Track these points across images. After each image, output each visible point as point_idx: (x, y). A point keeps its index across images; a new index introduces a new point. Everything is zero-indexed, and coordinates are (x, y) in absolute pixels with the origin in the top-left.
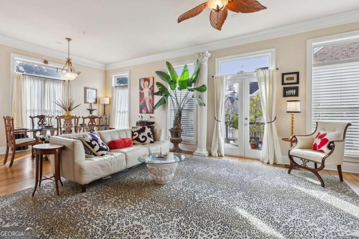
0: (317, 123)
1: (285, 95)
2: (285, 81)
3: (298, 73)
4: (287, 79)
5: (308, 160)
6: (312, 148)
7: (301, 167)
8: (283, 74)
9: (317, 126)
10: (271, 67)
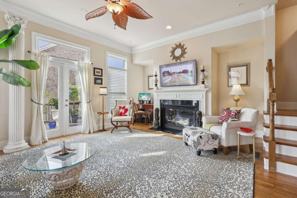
0: (116, 101)
1: (95, 83)
2: (96, 74)
3: (102, 70)
4: (97, 72)
5: (124, 122)
6: (118, 115)
7: (119, 126)
8: (95, 68)
9: (116, 103)
10: (87, 61)
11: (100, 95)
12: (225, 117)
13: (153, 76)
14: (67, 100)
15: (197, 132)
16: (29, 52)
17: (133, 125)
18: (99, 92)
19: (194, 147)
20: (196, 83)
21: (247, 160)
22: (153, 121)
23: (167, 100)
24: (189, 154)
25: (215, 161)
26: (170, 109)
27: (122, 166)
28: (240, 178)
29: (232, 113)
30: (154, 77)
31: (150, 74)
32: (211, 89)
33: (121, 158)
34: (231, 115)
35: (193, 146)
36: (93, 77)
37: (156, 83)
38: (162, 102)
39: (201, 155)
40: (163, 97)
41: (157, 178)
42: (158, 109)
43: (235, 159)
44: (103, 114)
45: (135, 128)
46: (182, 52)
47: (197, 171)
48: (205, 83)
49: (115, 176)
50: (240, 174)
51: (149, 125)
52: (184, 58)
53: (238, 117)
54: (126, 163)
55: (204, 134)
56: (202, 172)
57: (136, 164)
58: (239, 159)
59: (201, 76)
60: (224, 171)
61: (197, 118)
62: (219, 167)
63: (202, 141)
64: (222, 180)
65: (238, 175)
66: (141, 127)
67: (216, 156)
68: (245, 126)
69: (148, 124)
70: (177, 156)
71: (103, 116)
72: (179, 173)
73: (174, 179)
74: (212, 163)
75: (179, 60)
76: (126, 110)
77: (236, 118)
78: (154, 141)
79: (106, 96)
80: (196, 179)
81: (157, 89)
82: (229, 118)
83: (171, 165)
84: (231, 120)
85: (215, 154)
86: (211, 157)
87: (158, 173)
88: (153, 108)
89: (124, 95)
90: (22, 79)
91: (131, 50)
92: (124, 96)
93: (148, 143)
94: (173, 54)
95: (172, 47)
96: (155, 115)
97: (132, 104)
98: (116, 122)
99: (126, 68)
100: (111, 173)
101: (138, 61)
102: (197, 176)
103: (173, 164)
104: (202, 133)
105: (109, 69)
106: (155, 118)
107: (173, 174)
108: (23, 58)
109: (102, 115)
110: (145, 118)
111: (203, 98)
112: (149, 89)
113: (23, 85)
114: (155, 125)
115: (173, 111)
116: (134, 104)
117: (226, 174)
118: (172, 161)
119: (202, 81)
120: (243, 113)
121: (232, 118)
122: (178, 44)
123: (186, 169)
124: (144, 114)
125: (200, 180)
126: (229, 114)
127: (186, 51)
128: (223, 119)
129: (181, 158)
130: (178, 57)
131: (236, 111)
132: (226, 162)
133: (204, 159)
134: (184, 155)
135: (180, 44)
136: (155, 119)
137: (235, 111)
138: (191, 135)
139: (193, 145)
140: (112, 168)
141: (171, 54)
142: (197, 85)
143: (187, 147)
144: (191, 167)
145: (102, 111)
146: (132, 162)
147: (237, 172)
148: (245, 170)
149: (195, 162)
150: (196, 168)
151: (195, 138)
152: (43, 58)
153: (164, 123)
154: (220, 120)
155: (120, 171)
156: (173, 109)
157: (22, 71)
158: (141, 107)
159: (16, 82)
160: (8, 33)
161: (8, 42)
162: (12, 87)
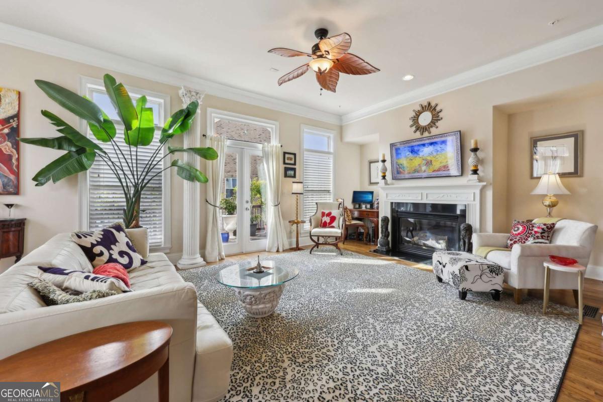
0: (316, 203)
1: (286, 176)
2: (287, 161)
3: (295, 155)
4: (288, 159)
5: (329, 237)
6: (321, 226)
7: (322, 244)
8: (285, 153)
9: (316, 206)
10: (275, 143)
11: (293, 193)
12: (519, 236)
13: (378, 162)
15: (460, 260)
16: (204, 135)
17: (344, 244)
18: (292, 190)
19: (453, 285)
20: (460, 173)
21: (565, 317)
22: (378, 238)
23: (403, 203)
24: (444, 295)
25: (495, 311)
26: (409, 219)
27: (332, 300)
28: (542, 342)
29: (536, 229)
30: (380, 164)
31: (374, 158)
32: (491, 184)
33: (329, 290)
34: (533, 232)
35: (451, 283)
36: (282, 166)
37: (384, 173)
38: (396, 208)
39: (466, 299)
40: (396, 198)
41: (387, 322)
42: (388, 218)
43: (537, 313)
44: (297, 223)
45: (347, 248)
46: (433, 117)
47: (456, 322)
48: (478, 172)
49: (323, 311)
50: (543, 336)
51: (370, 245)
52: (437, 127)
53: (548, 237)
54: (337, 296)
55: (473, 263)
56: (467, 324)
57: (352, 300)
58: (546, 314)
59: (471, 160)
60: (510, 328)
61: (461, 237)
62: (501, 321)
63: (469, 276)
64: (503, 340)
65: (540, 337)
66: (356, 248)
67: (497, 303)
68: (563, 254)
69: (368, 244)
70: (422, 296)
71: (297, 227)
72: (424, 321)
73: (415, 327)
74: (488, 314)
75: (427, 132)
76: (333, 219)
77: (543, 238)
78: (381, 270)
79: (301, 195)
80: (455, 332)
81: (386, 184)
82: (529, 237)
83: (411, 307)
84: (533, 242)
85: (496, 300)
86: (486, 305)
87: (389, 316)
88: (378, 217)
89: (328, 194)
90: (198, 173)
91: (341, 120)
92: (328, 196)
93: (371, 273)
94: (415, 122)
95: (414, 111)
96: (382, 227)
97: (341, 209)
98: (316, 237)
99: (332, 150)
100: (317, 307)
101: (352, 136)
102: (457, 328)
103: (414, 306)
104: (470, 260)
105: (305, 153)
106: (382, 233)
107: (414, 320)
108: (198, 146)
109: (295, 225)
110: (364, 233)
111: (474, 200)
112: (371, 183)
113: (199, 180)
114: (381, 245)
115: (415, 223)
116: (345, 209)
117: (514, 332)
118: (413, 302)
119: (472, 168)
120: (559, 230)
121: (534, 239)
122: (425, 104)
123: (437, 316)
124: (362, 226)
125: (462, 334)
126: (530, 230)
127: (440, 116)
128: (515, 240)
129: (429, 300)
130: (426, 126)
131: (545, 225)
132: (517, 315)
133: (472, 306)
134: (435, 296)
135: (430, 104)
136: (382, 236)
137: (542, 225)
138: (448, 263)
139: (452, 280)
140: (318, 301)
141: (411, 123)
142: (462, 175)
143: (441, 284)
144: (446, 315)
145: (295, 218)
146: (347, 297)
147: (538, 332)
148: (556, 332)
149: (454, 309)
150: (456, 316)
151: (456, 268)
152: (220, 143)
153: (399, 243)
154: (509, 241)
155: (329, 306)
156: (416, 220)
157: (198, 162)
158: (356, 214)
159: (192, 177)
160: (184, 114)
161: (183, 126)
162: (186, 183)
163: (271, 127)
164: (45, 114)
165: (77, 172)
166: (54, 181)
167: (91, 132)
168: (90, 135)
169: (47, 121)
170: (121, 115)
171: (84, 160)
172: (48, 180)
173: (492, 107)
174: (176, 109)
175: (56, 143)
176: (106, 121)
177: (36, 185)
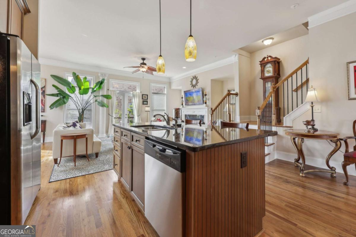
1: (143, 104)
2: (143, 98)
3: (147, 95)
4: (144, 97)
8: (143, 95)
10: (138, 91)
14: (126, 115)
16: (108, 90)
18: (145, 110)
23: (187, 115)
36: (141, 100)
46: (196, 82)
52: (197, 86)
75: (195, 87)
79: (149, 112)
90: (105, 104)
91: (170, 80)
94: (191, 83)
95: (191, 78)
99: (166, 93)
101: (174, 87)
105: (151, 94)
108: (105, 94)
113: (105, 107)
122: (194, 76)
127: (199, 81)
130: (194, 85)
135: (195, 76)
157: (105, 100)
159: (103, 106)
160: (100, 83)
161: (100, 87)
162: (101, 108)
163: (137, 84)
164: (54, 86)
165: (63, 104)
166: (56, 108)
167: (67, 91)
168: (67, 92)
169: (54, 88)
170: (77, 84)
171: (65, 100)
172: (54, 107)
173: (210, 80)
174: (97, 81)
175: (56, 95)
176: (72, 86)
177: (51, 109)
